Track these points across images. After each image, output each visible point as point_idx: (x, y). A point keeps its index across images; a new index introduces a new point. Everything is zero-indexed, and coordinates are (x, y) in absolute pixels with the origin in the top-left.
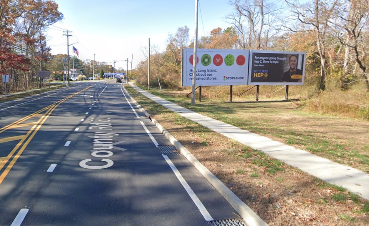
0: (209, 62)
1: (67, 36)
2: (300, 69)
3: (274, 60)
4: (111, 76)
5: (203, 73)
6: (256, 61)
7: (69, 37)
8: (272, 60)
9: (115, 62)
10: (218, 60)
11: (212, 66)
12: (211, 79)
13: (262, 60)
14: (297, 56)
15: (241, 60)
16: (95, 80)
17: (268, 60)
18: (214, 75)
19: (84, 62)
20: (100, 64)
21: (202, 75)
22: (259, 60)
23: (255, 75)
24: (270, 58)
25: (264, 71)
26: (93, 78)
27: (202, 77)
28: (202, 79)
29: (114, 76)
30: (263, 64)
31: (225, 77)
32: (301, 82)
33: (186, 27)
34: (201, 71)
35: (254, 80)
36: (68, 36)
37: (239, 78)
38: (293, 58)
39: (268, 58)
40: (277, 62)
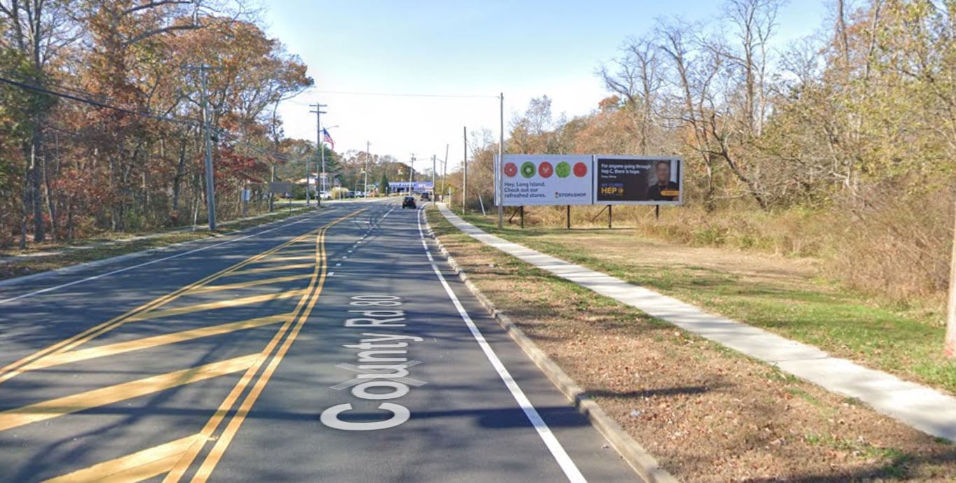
0: (533, 172)
1: (316, 114)
2: (675, 181)
3: (632, 169)
4: (405, 190)
5: (525, 188)
6: (603, 171)
7: (321, 115)
8: (628, 169)
9: (413, 159)
10: (546, 170)
11: (537, 178)
12: (537, 196)
13: (613, 170)
14: (669, 163)
15: (580, 170)
16: (370, 197)
17: (623, 169)
18: (541, 190)
19: (341, 157)
20: (379, 160)
21: (522, 190)
22: (608, 169)
23: (603, 190)
24: (626, 167)
25: (616, 185)
26: (365, 193)
27: (523, 193)
28: (523, 196)
29: (412, 188)
30: (614, 174)
31: (557, 193)
32: (677, 200)
33: (545, 97)
34: (521, 185)
35: (601, 197)
36: (318, 113)
37: (579, 195)
38: (662, 166)
39: (622, 166)
40: (638, 172)
